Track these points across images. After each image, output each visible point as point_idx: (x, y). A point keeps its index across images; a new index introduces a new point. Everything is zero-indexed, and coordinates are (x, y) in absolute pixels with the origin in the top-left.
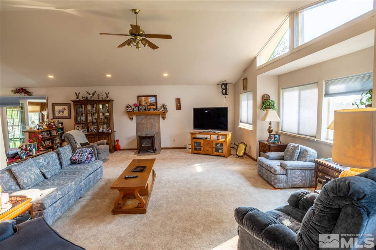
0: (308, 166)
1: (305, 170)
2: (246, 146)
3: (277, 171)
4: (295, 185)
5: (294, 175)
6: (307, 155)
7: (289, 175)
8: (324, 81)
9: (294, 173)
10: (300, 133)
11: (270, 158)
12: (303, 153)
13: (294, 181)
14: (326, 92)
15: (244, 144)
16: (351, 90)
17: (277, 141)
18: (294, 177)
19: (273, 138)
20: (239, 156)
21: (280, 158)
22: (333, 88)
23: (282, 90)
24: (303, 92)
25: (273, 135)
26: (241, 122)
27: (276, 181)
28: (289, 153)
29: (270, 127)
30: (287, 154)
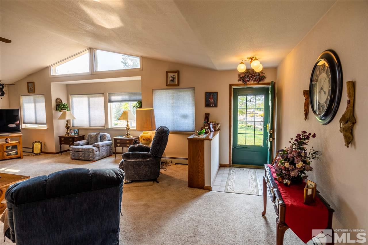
0: (108, 143)
1: (107, 146)
2: (41, 143)
3: (95, 149)
4: (103, 156)
5: (103, 150)
6: (106, 137)
7: (100, 151)
8: (108, 93)
9: (103, 149)
10: (91, 126)
11: (80, 145)
12: (103, 137)
13: (103, 154)
14: (109, 100)
15: (39, 142)
16: (124, 100)
17: (77, 133)
18: (103, 151)
19: (73, 132)
20: (36, 154)
21: (86, 144)
22: (113, 98)
23: (70, 96)
24: (91, 99)
25: (73, 130)
26: (24, 123)
27: (95, 156)
28: (93, 139)
29: (67, 124)
30: (91, 140)
